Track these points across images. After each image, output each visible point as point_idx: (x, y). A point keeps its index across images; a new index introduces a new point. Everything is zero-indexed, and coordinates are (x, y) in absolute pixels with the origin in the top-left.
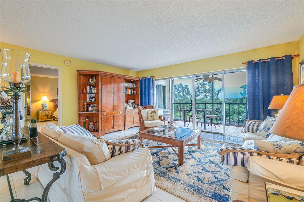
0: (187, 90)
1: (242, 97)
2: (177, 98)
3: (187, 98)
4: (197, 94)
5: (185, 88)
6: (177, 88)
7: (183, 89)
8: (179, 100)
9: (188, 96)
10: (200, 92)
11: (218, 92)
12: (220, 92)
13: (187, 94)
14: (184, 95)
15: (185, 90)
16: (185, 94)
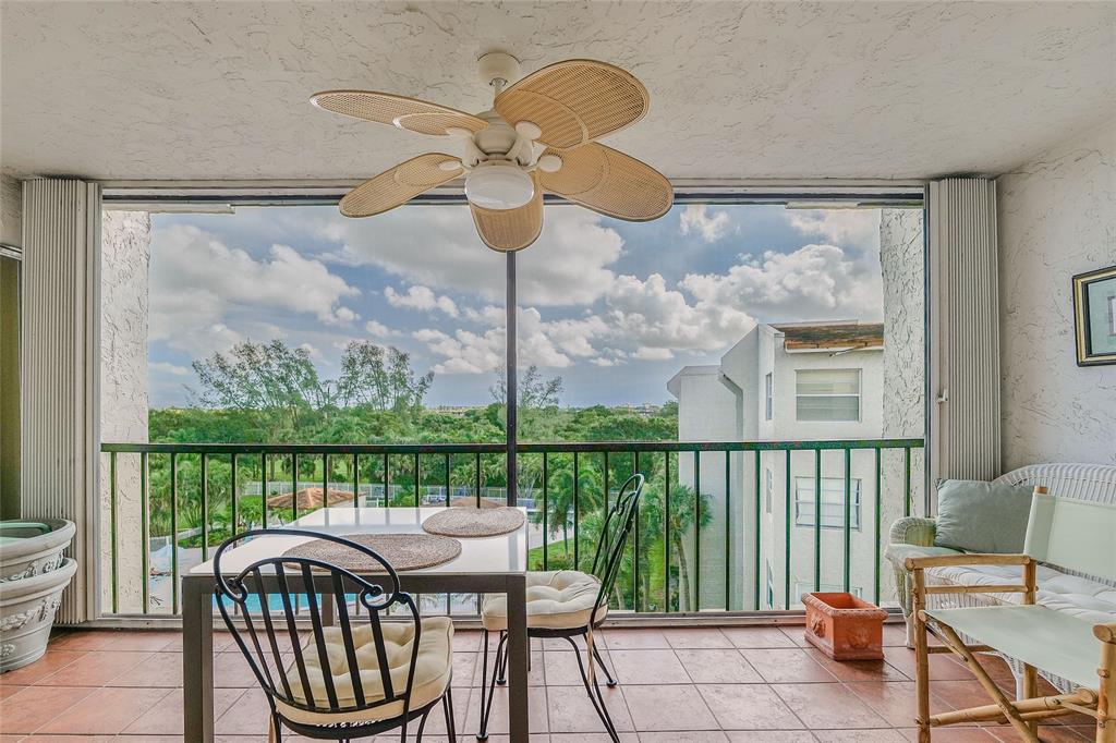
0: (304, 371)
1: (495, 401)
2: (261, 404)
3: (306, 405)
4: (347, 387)
5: (296, 362)
6: (259, 362)
7: (287, 366)
8: (268, 409)
9: (311, 398)
10: (359, 379)
11: (423, 383)
12: (428, 384)
13: (306, 385)
14: (290, 389)
15: (299, 372)
16: (295, 385)
